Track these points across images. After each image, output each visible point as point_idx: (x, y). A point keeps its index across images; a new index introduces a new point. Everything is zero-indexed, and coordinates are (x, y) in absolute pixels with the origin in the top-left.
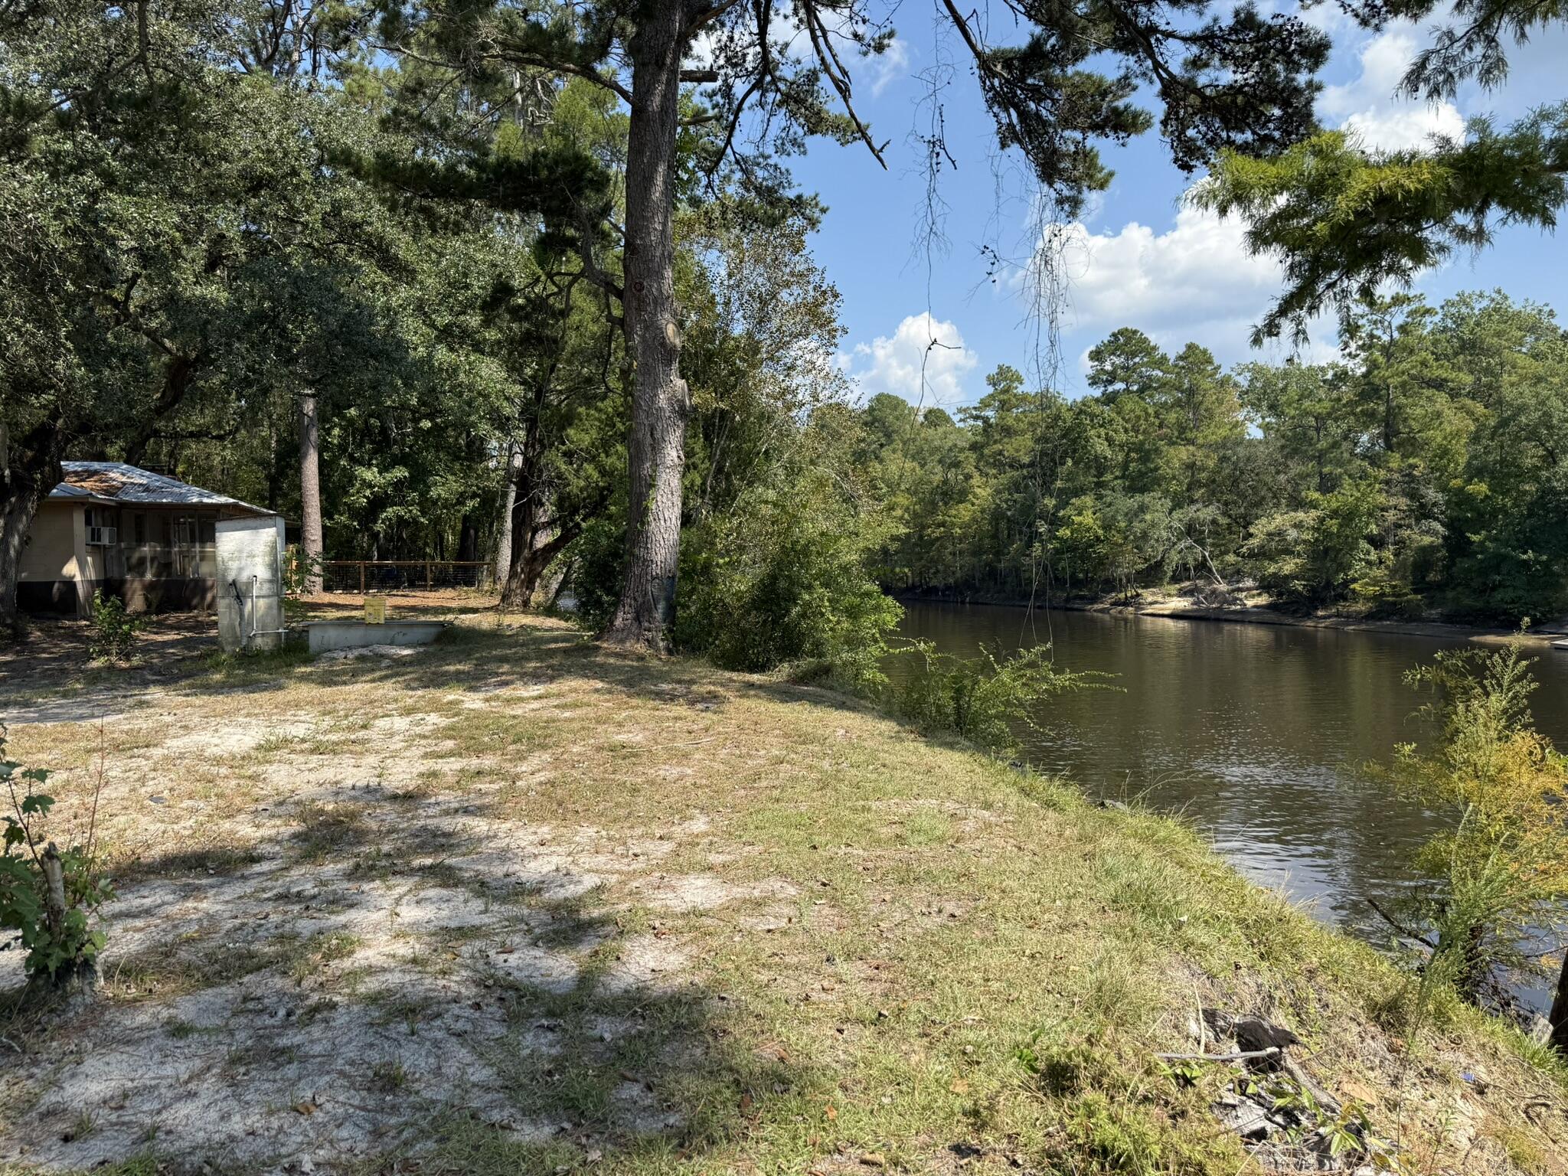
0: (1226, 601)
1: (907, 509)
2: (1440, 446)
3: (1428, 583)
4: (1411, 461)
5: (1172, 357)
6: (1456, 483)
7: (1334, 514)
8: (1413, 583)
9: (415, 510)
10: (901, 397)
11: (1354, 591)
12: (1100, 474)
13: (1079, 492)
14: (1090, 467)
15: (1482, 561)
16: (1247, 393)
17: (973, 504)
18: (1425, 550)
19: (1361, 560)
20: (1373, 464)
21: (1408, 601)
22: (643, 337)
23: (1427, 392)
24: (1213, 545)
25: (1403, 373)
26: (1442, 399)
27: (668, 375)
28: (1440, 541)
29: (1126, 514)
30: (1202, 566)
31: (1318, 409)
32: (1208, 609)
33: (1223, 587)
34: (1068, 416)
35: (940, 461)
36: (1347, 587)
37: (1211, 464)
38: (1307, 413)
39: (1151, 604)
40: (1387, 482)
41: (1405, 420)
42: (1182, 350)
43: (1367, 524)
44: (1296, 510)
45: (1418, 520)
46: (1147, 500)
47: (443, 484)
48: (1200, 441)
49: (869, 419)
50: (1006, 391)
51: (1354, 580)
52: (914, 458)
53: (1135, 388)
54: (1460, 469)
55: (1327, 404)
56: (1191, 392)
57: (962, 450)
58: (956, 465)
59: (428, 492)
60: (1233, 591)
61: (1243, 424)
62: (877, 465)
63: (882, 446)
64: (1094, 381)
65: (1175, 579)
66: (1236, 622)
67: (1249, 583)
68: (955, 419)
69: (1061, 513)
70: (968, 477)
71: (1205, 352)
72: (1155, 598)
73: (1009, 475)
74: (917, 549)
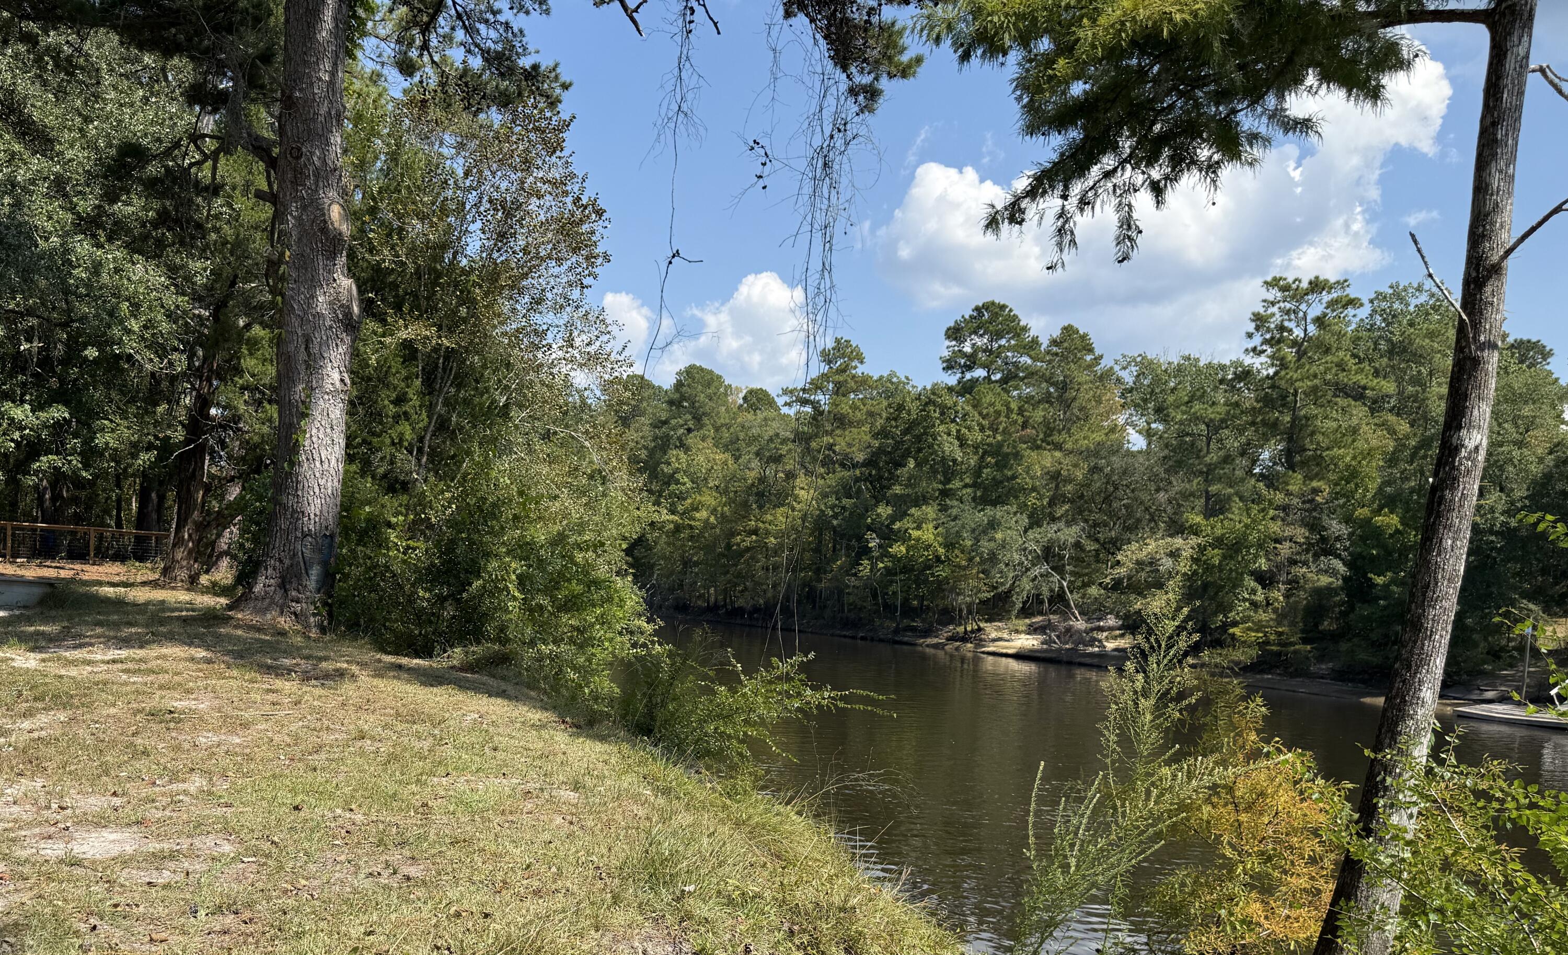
0: (1082, 641)
1: (714, 511)
2: (1348, 467)
3: (1321, 632)
4: (1315, 484)
5: (1045, 342)
6: (1362, 513)
7: (1219, 542)
8: (1302, 631)
9: (76, 461)
10: (717, 372)
11: (1233, 636)
12: (948, 481)
13: (920, 500)
14: (935, 472)
15: (1385, 608)
16: (1131, 390)
17: (793, 509)
18: (1322, 594)
19: (1245, 600)
20: (1270, 485)
21: (1295, 652)
22: (299, 219)
23: (1341, 401)
24: (1072, 573)
25: (1315, 376)
26: (1359, 412)
27: (331, 272)
28: (1340, 582)
29: (973, 531)
30: (1059, 599)
31: (1212, 414)
32: (1060, 650)
33: (1080, 624)
34: (914, 407)
35: (757, 454)
36: (1226, 631)
37: (1079, 475)
38: (1196, 419)
39: (994, 640)
40: (1285, 508)
41: (1313, 433)
42: (1056, 333)
43: (1256, 557)
44: (1171, 536)
45: (1316, 556)
46: (999, 514)
47: (113, 431)
48: (1069, 446)
49: (677, 396)
50: (842, 370)
51: (1235, 624)
52: (726, 448)
53: (998, 376)
54: (1369, 495)
55: (1222, 409)
56: (1064, 387)
57: (784, 441)
58: (777, 459)
59: (93, 439)
60: (1092, 630)
61: (1123, 429)
62: (682, 455)
63: (689, 430)
64: (949, 365)
65: (1025, 612)
66: (1090, 666)
67: (1111, 621)
68: (780, 401)
69: (897, 526)
70: (790, 476)
71: (1084, 337)
72: (1000, 635)
73: (839, 475)
74: (723, 561)
